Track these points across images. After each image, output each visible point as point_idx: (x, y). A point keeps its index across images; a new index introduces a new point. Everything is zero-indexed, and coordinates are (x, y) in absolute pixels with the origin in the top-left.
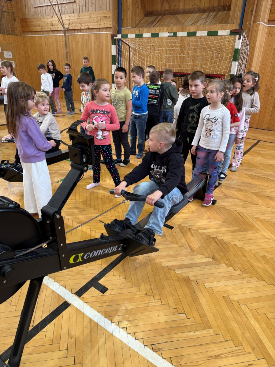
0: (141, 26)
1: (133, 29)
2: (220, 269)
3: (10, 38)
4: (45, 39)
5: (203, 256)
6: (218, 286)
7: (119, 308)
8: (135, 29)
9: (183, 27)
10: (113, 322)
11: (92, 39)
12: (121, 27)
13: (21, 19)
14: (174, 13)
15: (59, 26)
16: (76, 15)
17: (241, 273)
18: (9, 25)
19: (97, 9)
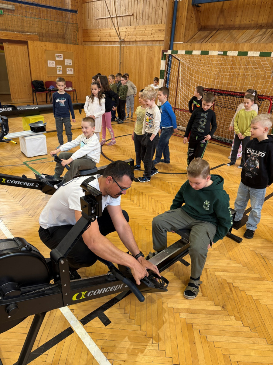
0: (193, 41)
1: (185, 44)
2: (228, 322)
3: (72, 47)
4: (102, 49)
5: (213, 303)
6: (221, 341)
7: (117, 345)
8: (187, 44)
9: (236, 44)
10: (108, 359)
11: (145, 51)
12: (174, 41)
13: (83, 30)
14: (229, 28)
15: (116, 38)
16: (133, 27)
17: (249, 330)
18: (72, 35)
19: (153, 22)
